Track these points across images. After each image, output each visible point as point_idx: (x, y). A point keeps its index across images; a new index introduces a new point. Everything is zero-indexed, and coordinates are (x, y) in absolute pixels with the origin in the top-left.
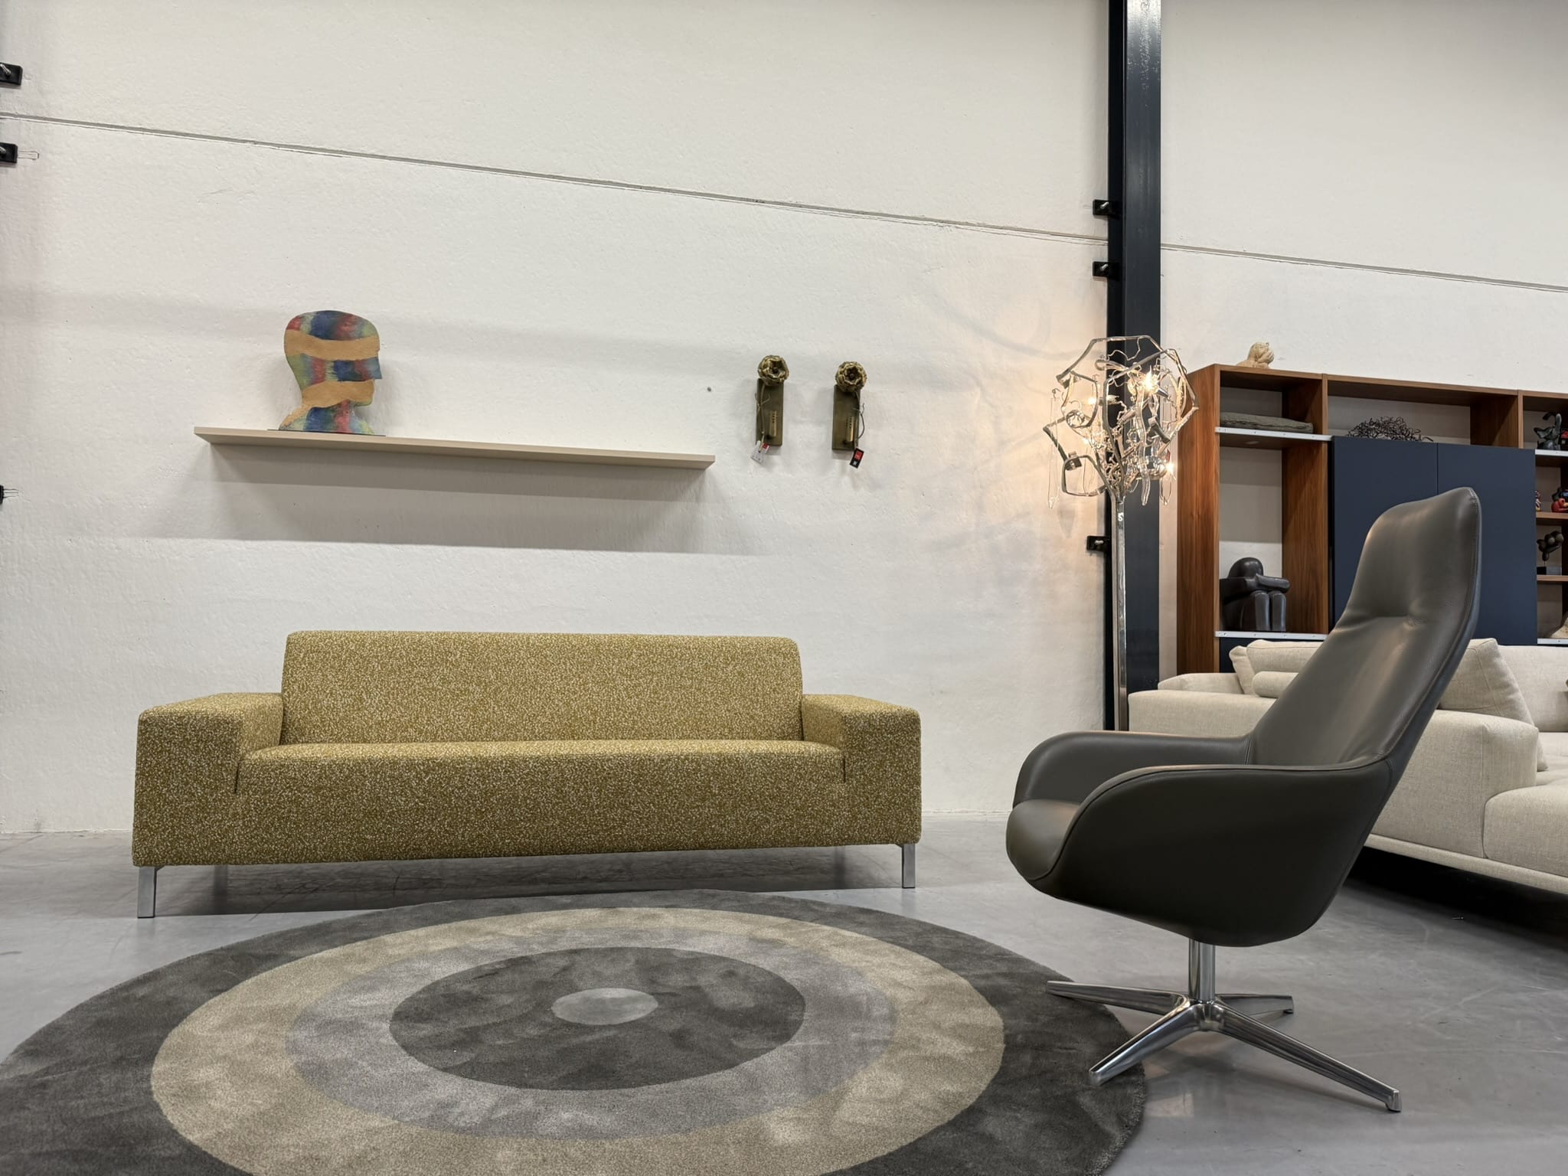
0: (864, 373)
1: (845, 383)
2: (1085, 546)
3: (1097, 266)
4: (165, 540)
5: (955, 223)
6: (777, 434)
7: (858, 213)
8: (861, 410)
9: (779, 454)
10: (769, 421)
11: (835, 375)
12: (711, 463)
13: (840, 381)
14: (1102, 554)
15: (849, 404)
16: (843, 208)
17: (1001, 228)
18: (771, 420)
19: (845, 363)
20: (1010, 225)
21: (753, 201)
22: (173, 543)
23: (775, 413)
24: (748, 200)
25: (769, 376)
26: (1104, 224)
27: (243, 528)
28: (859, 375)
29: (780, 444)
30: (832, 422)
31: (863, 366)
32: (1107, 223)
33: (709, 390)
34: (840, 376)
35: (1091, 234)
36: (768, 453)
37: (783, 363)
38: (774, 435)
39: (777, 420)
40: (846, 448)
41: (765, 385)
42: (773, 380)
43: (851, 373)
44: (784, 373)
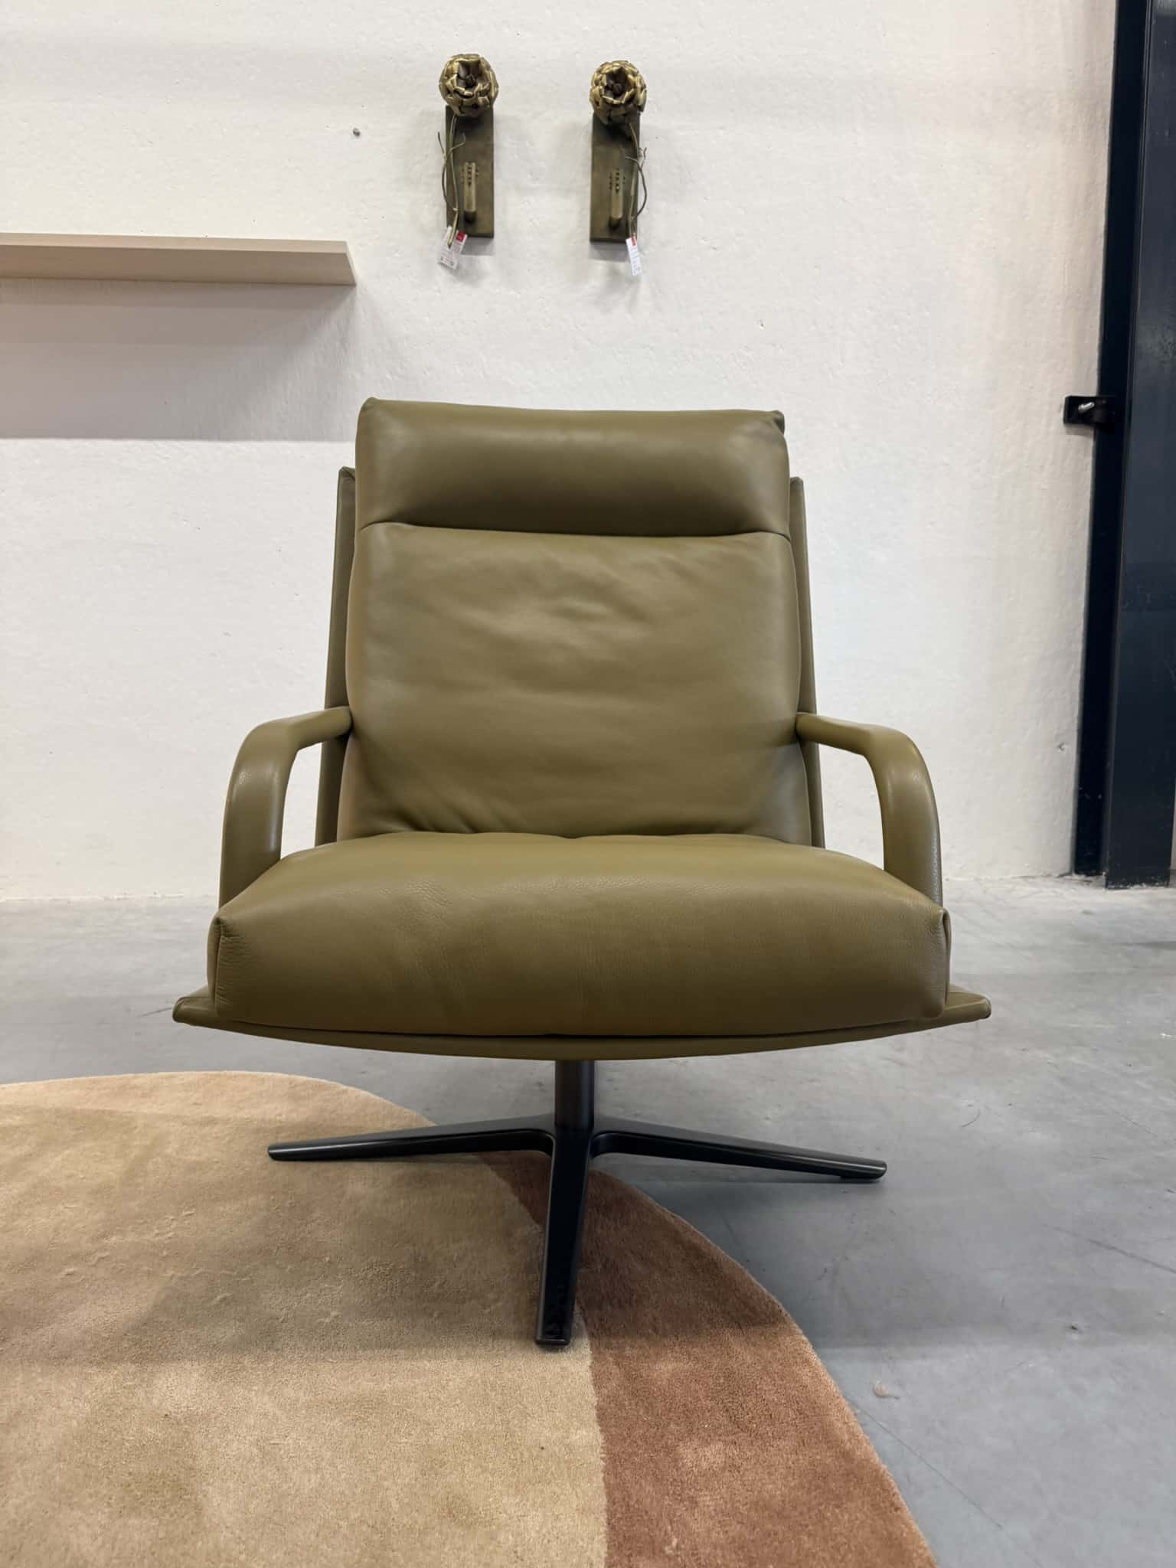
0: (640, 80)
1: (607, 102)
2: (1061, 415)
6: (484, 213)
8: (640, 158)
9: (490, 254)
10: (463, 183)
11: (586, 89)
13: (596, 103)
14: (1092, 432)
15: (618, 153)
19: (602, 65)
23: (474, 164)
25: (462, 95)
28: (632, 86)
29: (490, 236)
30: (589, 189)
31: (639, 66)
33: (356, 133)
34: (598, 88)
36: (468, 250)
37: (484, 65)
38: (473, 209)
39: (476, 180)
40: (615, 237)
41: (456, 116)
42: (465, 100)
43: (616, 82)
44: (488, 85)
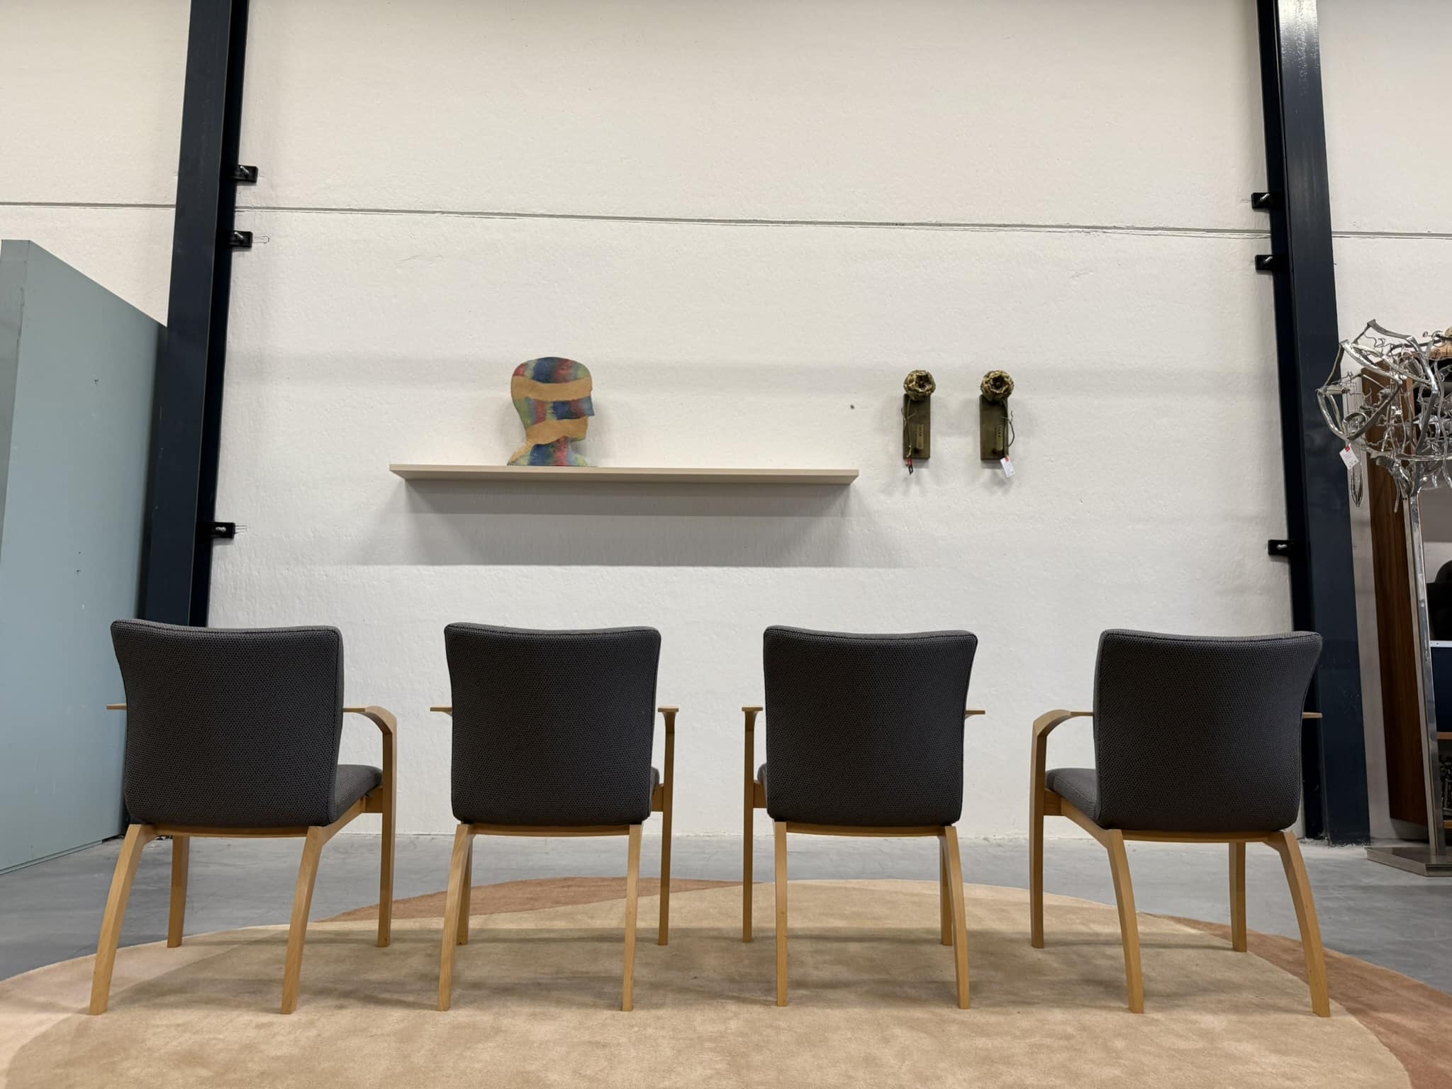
0: (1011, 380)
1: (992, 391)
2: (1265, 550)
3: (1259, 260)
4: (366, 567)
5: (1102, 228)
6: (924, 447)
7: (1000, 226)
8: (1010, 417)
9: (927, 467)
10: (916, 435)
11: (980, 385)
12: (855, 477)
13: (985, 391)
14: (1285, 559)
15: (997, 413)
16: (984, 223)
17: (1153, 229)
18: (918, 435)
19: (989, 373)
20: (1161, 226)
21: (893, 224)
22: (371, 569)
23: (922, 426)
24: (887, 224)
25: (915, 390)
26: (1266, 217)
27: (431, 554)
28: (1006, 383)
29: (927, 458)
30: (979, 432)
31: (1009, 374)
32: (1268, 215)
33: (852, 407)
34: (986, 385)
35: (1252, 228)
36: (915, 467)
37: (929, 376)
38: (922, 448)
39: (924, 433)
40: (996, 457)
41: (911, 400)
42: (919, 394)
43: (997, 382)
44: (931, 386)
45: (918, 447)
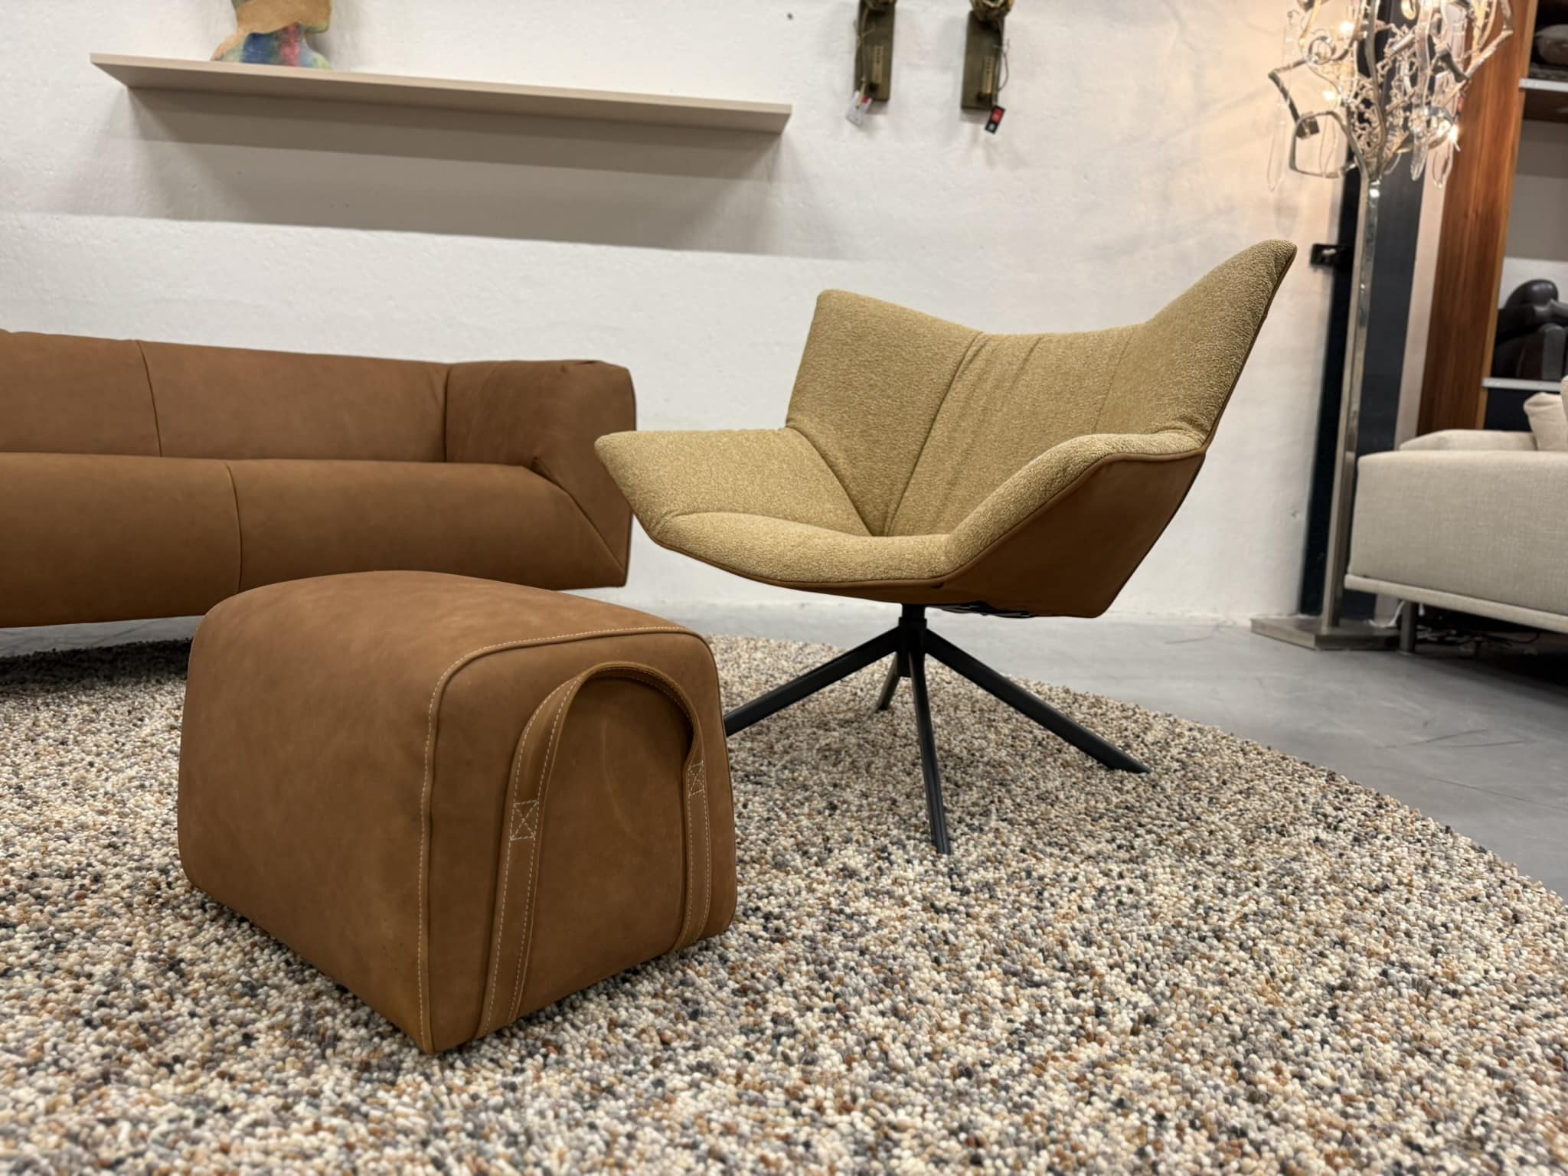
1: (985, 4)
2: (1310, 258)
4: (80, 218)
6: (883, 83)
8: (1005, 48)
9: (885, 113)
10: (873, 61)
12: (788, 116)
13: (976, 4)
14: (1331, 270)
15: (987, 42)
18: (876, 59)
22: (88, 221)
27: (175, 203)
29: (886, 100)
30: (962, 68)
33: (790, 16)
36: (869, 111)
39: (883, 60)
41: (869, 11)
42: (880, 1)
45: (874, 80)
